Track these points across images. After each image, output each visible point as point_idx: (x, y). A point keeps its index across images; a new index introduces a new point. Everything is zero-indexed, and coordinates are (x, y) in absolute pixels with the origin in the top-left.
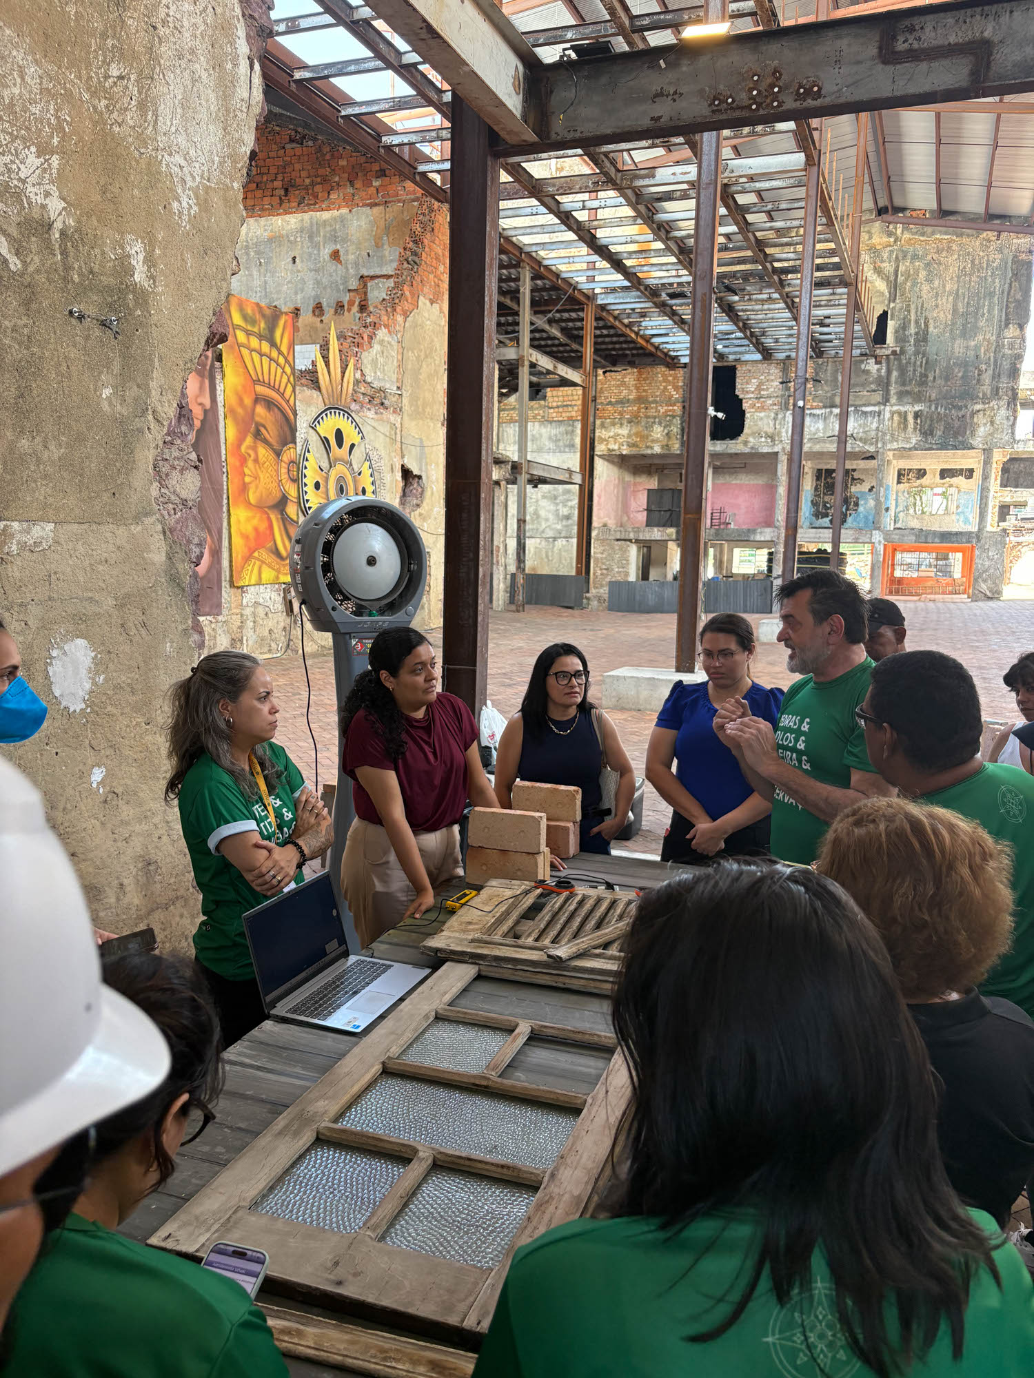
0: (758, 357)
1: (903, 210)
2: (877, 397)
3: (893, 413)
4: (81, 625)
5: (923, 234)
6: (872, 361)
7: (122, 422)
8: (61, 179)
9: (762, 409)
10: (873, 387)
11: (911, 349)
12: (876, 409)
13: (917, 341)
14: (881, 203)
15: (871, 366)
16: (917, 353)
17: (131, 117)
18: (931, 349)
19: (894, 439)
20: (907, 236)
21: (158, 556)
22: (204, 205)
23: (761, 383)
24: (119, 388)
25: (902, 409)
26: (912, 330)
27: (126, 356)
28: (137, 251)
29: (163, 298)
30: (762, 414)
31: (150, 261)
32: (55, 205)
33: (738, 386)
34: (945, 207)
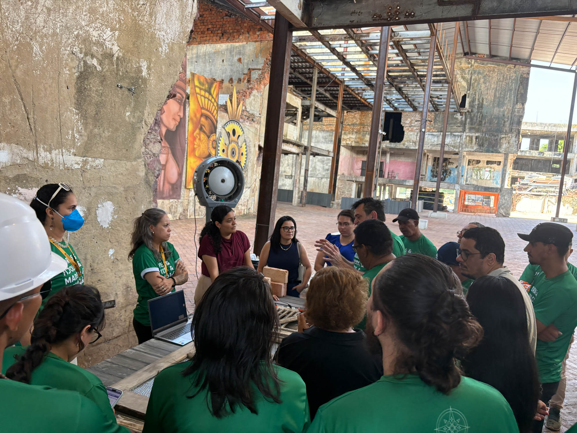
0: (411, 109)
1: (475, 54)
2: (460, 129)
3: (466, 136)
4: (110, 196)
5: (483, 64)
6: (459, 114)
7: (133, 125)
8: (118, 39)
9: (412, 131)
10: (459, 125)
11: (475, 110)
12: (460, 134)
13: (478, 107)
14: (466, 50)
15: (458, 116)
16: (478, 112)
17: (146, 18)
18: (484, 111)
19: (466, 146)
20: (476, 64)
21: (142, 173)
22: (171, 49)
23: (412, 120)
24: (133, 112)
25: (471, 135)
26: (477, 102)
27: (136, 101)
28: (144, 65)
29: (153, 81)
30: (412, 133)
31: (149, 68)
32: (116, 48)
33: (402, 121)
34: (493, 53)
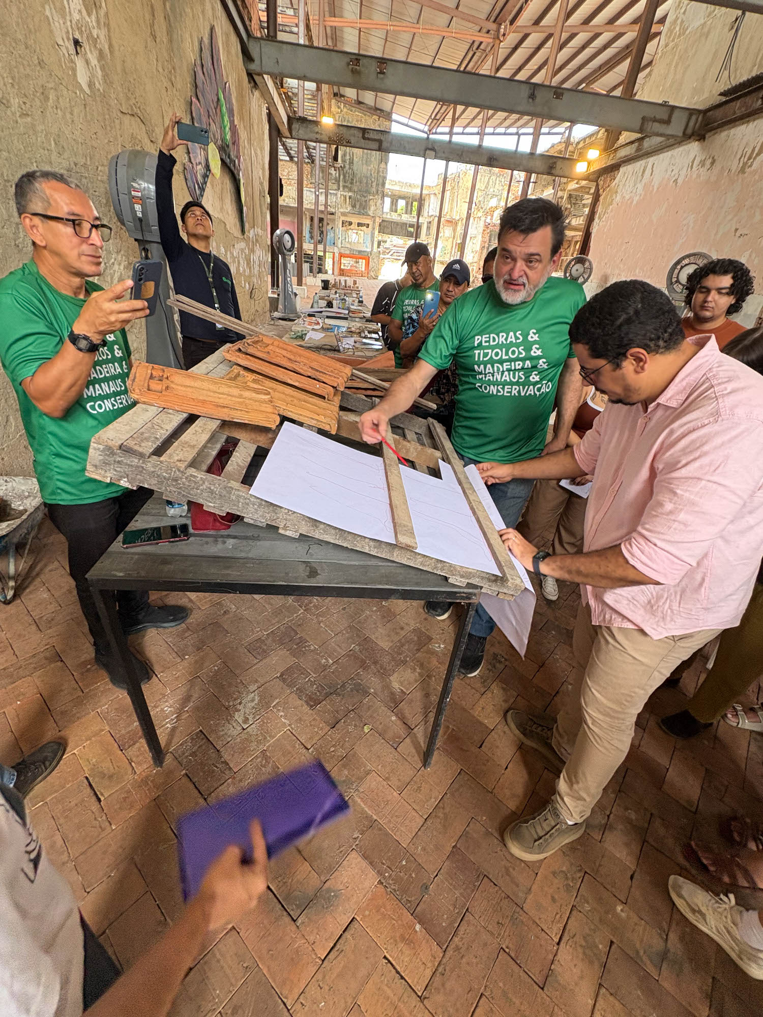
0: (288, 158)
1: (344, 96)
2: (335, 187)
3: (341, 195)
5: (351, 111)
6: (333, 169)
9: (290, 185)
10: (334, 181)
11: (347, 166)
12: (335, 192)
13: (350, 163)
14: (335, 91)
15: (332, 171)
16: (350, 168)
18: (355, 168)
19: (342, 207)
20: (345, 110)
23: (289, 172)
25: (345, 194)
26: (348, 157)
30: (290, 188)
33: (279, 172)
34: (360, 99)
